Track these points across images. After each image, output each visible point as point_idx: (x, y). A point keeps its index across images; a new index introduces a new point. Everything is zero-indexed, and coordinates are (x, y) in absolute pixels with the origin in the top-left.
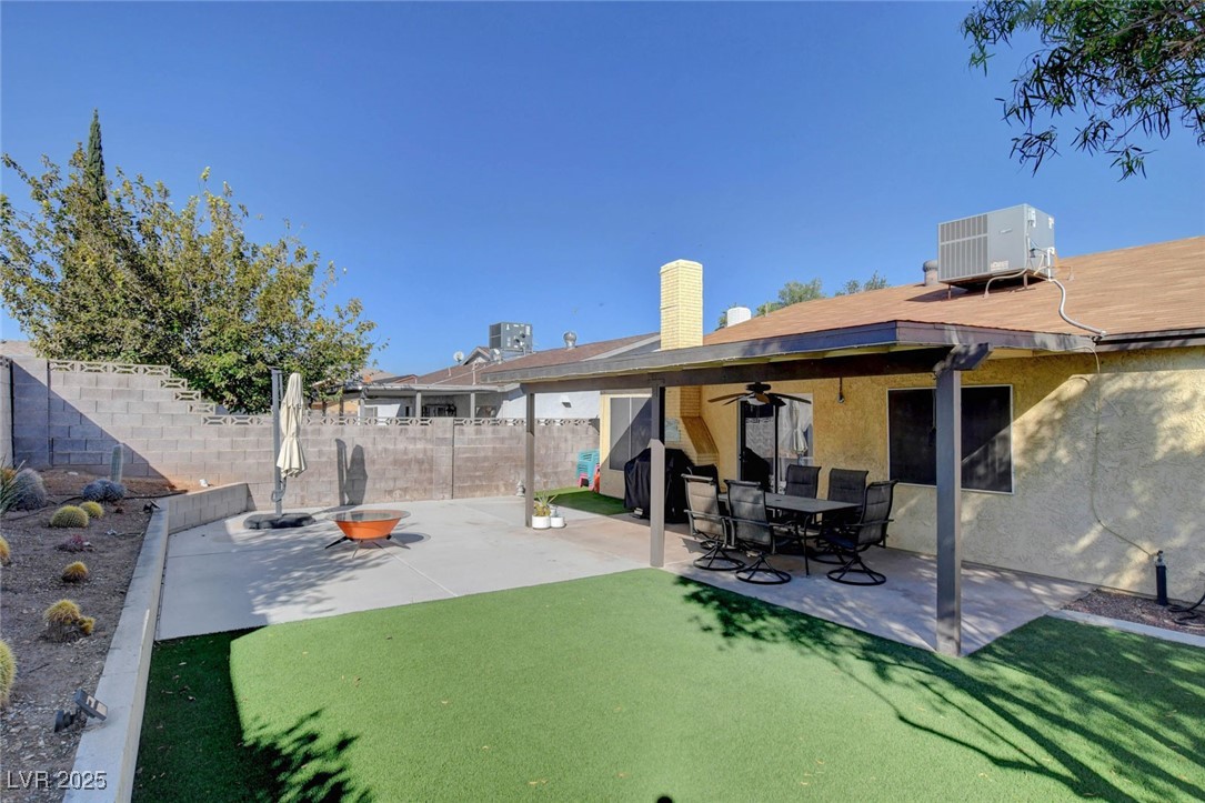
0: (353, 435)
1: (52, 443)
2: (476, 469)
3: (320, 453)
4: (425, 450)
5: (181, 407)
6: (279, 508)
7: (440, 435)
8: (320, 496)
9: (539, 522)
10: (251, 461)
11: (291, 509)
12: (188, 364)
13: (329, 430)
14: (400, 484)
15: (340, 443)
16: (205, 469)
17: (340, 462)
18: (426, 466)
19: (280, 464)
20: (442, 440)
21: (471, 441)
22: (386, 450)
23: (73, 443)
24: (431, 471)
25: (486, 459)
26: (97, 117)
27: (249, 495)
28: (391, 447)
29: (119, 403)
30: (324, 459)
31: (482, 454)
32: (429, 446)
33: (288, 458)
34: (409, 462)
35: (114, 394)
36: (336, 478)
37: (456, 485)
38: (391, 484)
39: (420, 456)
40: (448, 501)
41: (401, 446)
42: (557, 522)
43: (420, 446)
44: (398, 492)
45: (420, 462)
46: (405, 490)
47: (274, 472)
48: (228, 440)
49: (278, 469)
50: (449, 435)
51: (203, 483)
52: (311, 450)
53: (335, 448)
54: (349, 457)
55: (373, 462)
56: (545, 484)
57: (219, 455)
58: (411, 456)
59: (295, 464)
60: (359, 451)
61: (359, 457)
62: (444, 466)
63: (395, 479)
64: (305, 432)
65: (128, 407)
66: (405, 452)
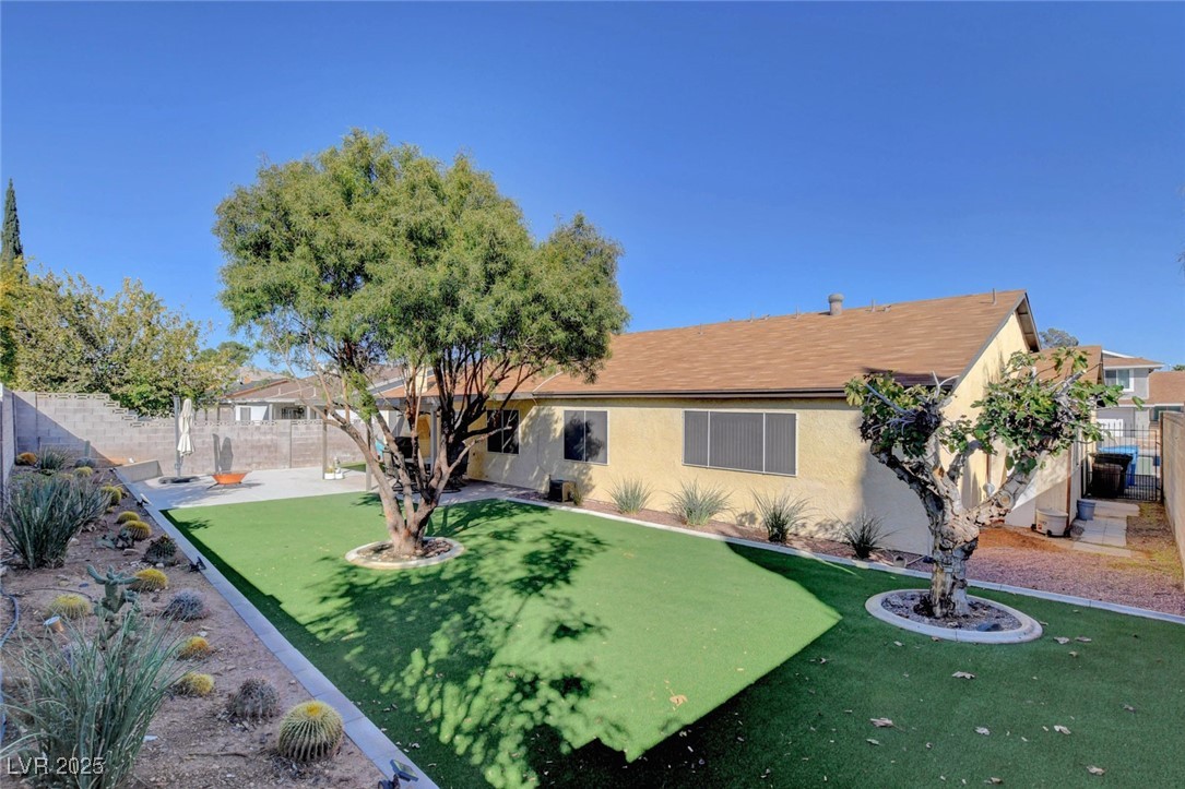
0: (224, 431)
1: (39, 439)
2: (306, 451)
3: (203, 442)
4: (272, 440)
5: (117, 417)
6: (179, 473)
7: (282, 430)
8: (204, 467)
9: (329, 476)
10: (159, 448)
11: (185, 474)
12: (119, 391)
13: (210, 428)
14: (256, 460)
15: (215, 436)
16: (131, 453)
17: (215, 449)
18: (272, 449)
19: (179, 448)
20: (283, 434)
21: (302, 434)
22: (246, 440)
23: (52, 439)
24: (276, 451)
25: (313, 444)
26: (11, 185)
27: (159, 467)
28: (249, 438)
29: (79, 416)
30: (206, 446)
31: (310, 441)
32: (275, 437)
33: (184, 445)
34: (262, 448)
35: (75, 411)
36: (213, 457)
37: (293, 459)
38: (250, 461)
39: (269, 443)
40: (287, 469)
41: (256, 437)
42: (339, 476)
43: (269, 437)
44: (254, 465)
45: (269, 447)
46: (259, 464)
47: (176, 454)
48: (145, 436)
49: (178, 452)
50: (288, 431)
51: (131, 460)
52: (198, 441)
53: (212, 440)
54: (221, 444)
55: (238, 447)
56: (354, 459)
57: (140, 445)
58: (262, 443)
59: (189, 449)
60: (227, 440)
61: (228, 444)
62: (285, 449)
63: (252, 457)
64: (194, 431)
65: (84, 419)
66: (259, 440)
